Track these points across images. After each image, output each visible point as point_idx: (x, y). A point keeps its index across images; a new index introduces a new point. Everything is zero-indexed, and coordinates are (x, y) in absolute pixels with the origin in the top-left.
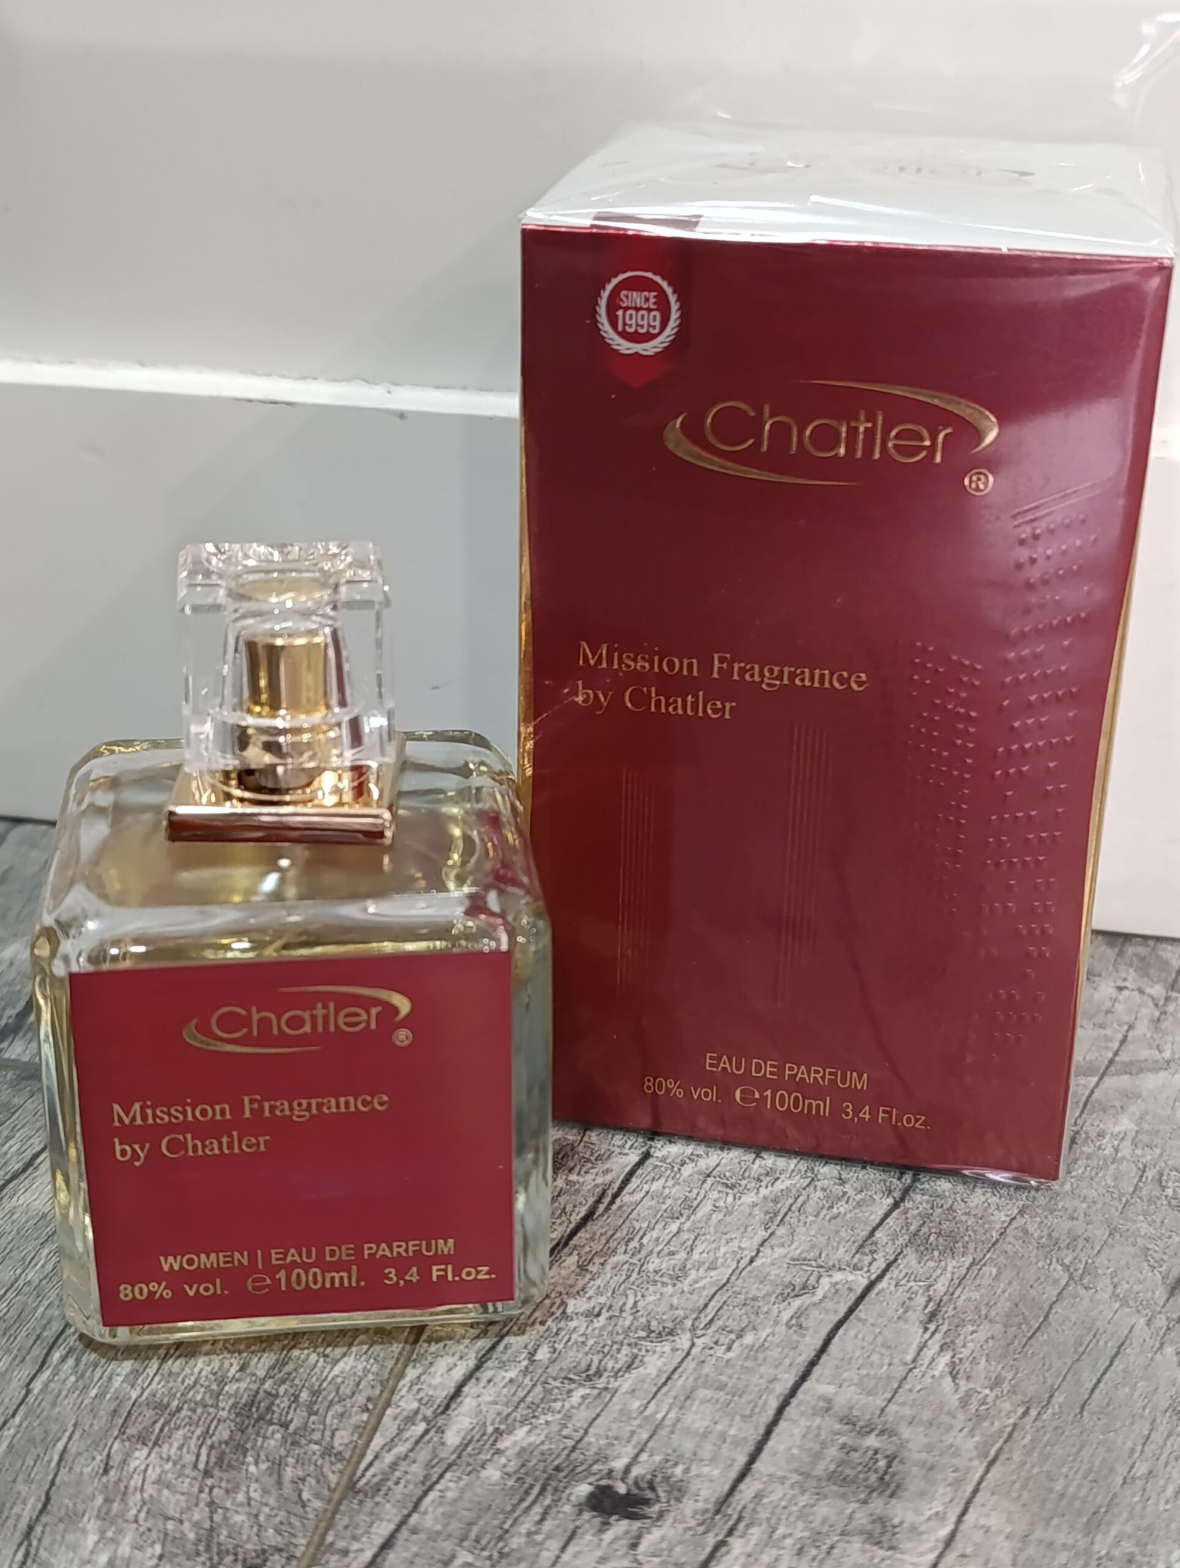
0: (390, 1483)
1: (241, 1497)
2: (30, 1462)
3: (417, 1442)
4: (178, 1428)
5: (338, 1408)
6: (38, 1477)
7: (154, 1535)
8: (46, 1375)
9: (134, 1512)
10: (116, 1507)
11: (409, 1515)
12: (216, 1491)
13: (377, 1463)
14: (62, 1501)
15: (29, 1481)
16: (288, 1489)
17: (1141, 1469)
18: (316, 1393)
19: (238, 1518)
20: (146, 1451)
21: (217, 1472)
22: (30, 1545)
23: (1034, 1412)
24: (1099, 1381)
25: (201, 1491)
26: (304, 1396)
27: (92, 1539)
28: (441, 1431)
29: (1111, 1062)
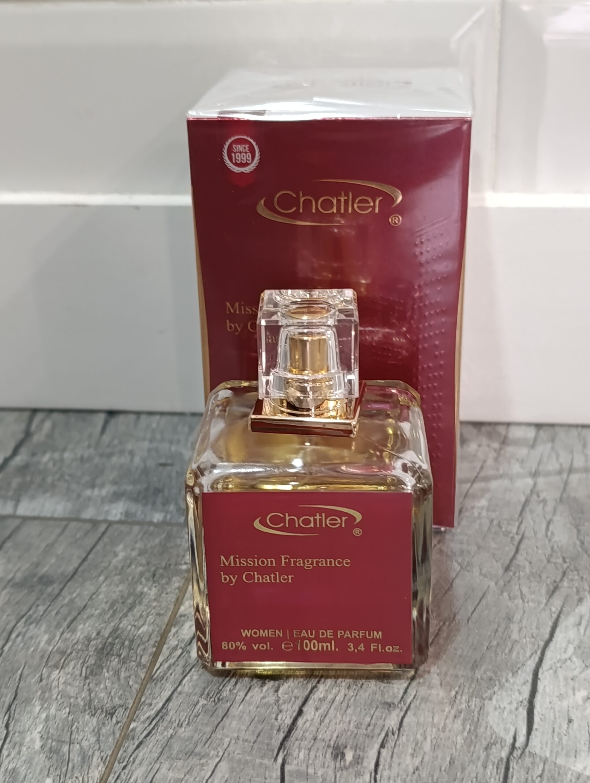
0: (168, 675)
1: (102, 686)
2: (7, 679)
3: (179, 657)
4: (72, 660)
5: (142, 647)
6: (11, 686)
7: (65, 704)
8: (10, 644)
9: (55, 696)
10: (47, 695)
11: (178, 687)
12: (91, 684)
13: (161, 668)
14: (23, 694)
15: (7, 687)
16: (122, 681)
17: (494, 643)
18: (132, 641)
19: (102, 695)
20: (58, 671)
21: (91, 677)
22: (10, 713)
23: (447, 624)
24: (475, 609)
25: (84, 685)
26: (127, 643)
27: (38, 709)
28: (189, 652)
29: (476, 477)
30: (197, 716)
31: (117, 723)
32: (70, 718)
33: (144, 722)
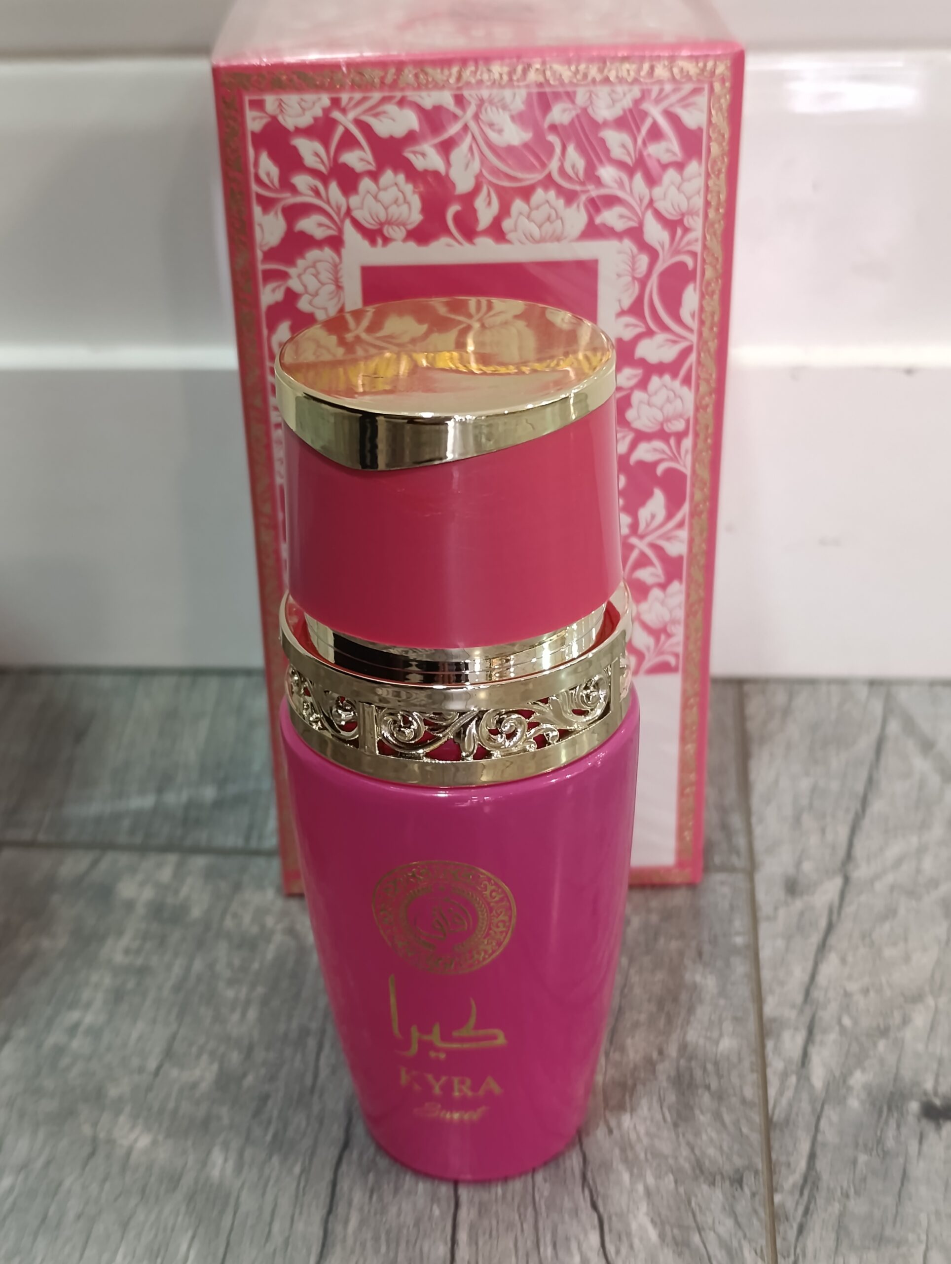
0: (793, 1117)
3: (797, 1088)
4: (640, 1098)
5: (735, 1073)
7: (664, 1169)
9: (643, 1156)
11: (816, 1136)
12: (687, 1135)
13: (778, 1105)
16: (731, 1128)
19: (711, 1151)
20: (628, 1115)
21: (682, 1124)
22: (589, 1185)
25: (678, 1137)
26: (709, 1067)
27: (626, 1177)
30: (864, 1179)
31: (753, 1195)
32: (681, 1190)
33: (791, 1192)
